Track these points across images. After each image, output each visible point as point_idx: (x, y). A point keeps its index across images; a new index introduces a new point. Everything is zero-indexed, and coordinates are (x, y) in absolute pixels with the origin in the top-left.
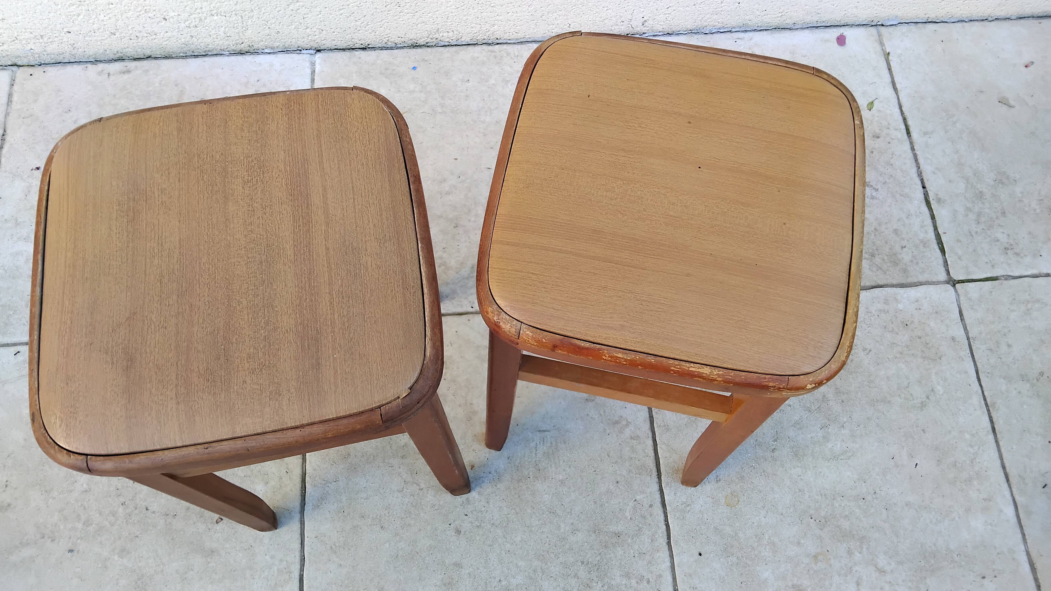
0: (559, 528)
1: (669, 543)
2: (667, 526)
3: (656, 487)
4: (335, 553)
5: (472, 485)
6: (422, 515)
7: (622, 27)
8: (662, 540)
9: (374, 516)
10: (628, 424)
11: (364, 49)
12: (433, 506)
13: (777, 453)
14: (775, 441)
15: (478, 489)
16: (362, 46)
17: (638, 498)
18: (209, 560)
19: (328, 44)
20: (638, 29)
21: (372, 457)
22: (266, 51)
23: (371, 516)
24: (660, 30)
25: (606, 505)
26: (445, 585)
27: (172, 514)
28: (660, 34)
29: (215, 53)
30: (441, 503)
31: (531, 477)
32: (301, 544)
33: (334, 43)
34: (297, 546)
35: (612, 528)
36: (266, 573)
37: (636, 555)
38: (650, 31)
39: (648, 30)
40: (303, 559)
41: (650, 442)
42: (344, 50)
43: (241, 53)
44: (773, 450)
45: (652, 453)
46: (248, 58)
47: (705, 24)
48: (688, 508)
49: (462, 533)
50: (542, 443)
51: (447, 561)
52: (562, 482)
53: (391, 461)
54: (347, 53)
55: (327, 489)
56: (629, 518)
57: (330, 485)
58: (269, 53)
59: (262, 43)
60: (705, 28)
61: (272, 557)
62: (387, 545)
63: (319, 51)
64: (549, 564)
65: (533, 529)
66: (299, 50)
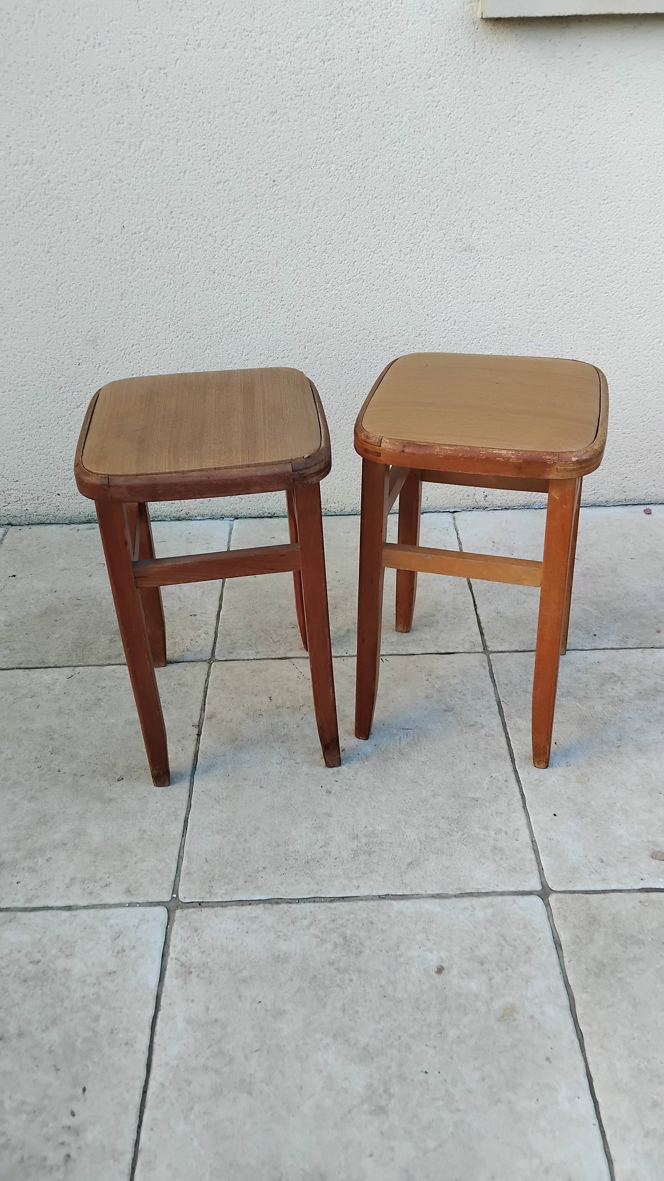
0: (421, 793)
1: (525, 807)
2: (523, 795)
3: (511, 768)
4: (218, 802)
5: (342, 762)
6: (297, 780)
7: (469, 501)
8: (519, 805)
9: (255, 779)
10: (483, 726)
11: (270, 517)
12: (307, 774)
13: (621, 749)
14: (620, 740)
15: (348, 765)
16: (270, 515)
17: (494, 775)
18: (106, 805)
19: (245, 513)
20: (481, 503)
21: (256, 741)
22: (198, 518)
23: (252, 779)
24: (499, 505)
25: (465, 779)
26: (315, 828)
27: (80, 774)
28: (499, 508)
29: (160, 518)
30: (315, 772)
31: (396, 758)
32: (189, 797)
33: (249, 511)
34: (186, 797)
35: (470, 795)
36: (156, 815)
37: (494, 814)
38: (491, 506)
39: (489, 505)
40: (189, 807)
41: (504, 739)
42: (255, 518)
43: (179, 519)
44: (618, 747)
45: (506, 746)
46: (184, 523)
47: (534, 500)
48: (541, 783)
49: (333, 793)
50: (405, 737)
51: (318, 812)
52: (423, 763)
53: (273, 744)
54: (258, 520)
55: (216, 760)
56: (486, 788)
57: (218, 758)
58: (200, 520)
59: (195, 511)
60: (535, 504)
61: (163, 804)
62: (265, 799)
63: (237, 518)
64: (412, 817)
65: (397, 793)
66: (222, 518)
